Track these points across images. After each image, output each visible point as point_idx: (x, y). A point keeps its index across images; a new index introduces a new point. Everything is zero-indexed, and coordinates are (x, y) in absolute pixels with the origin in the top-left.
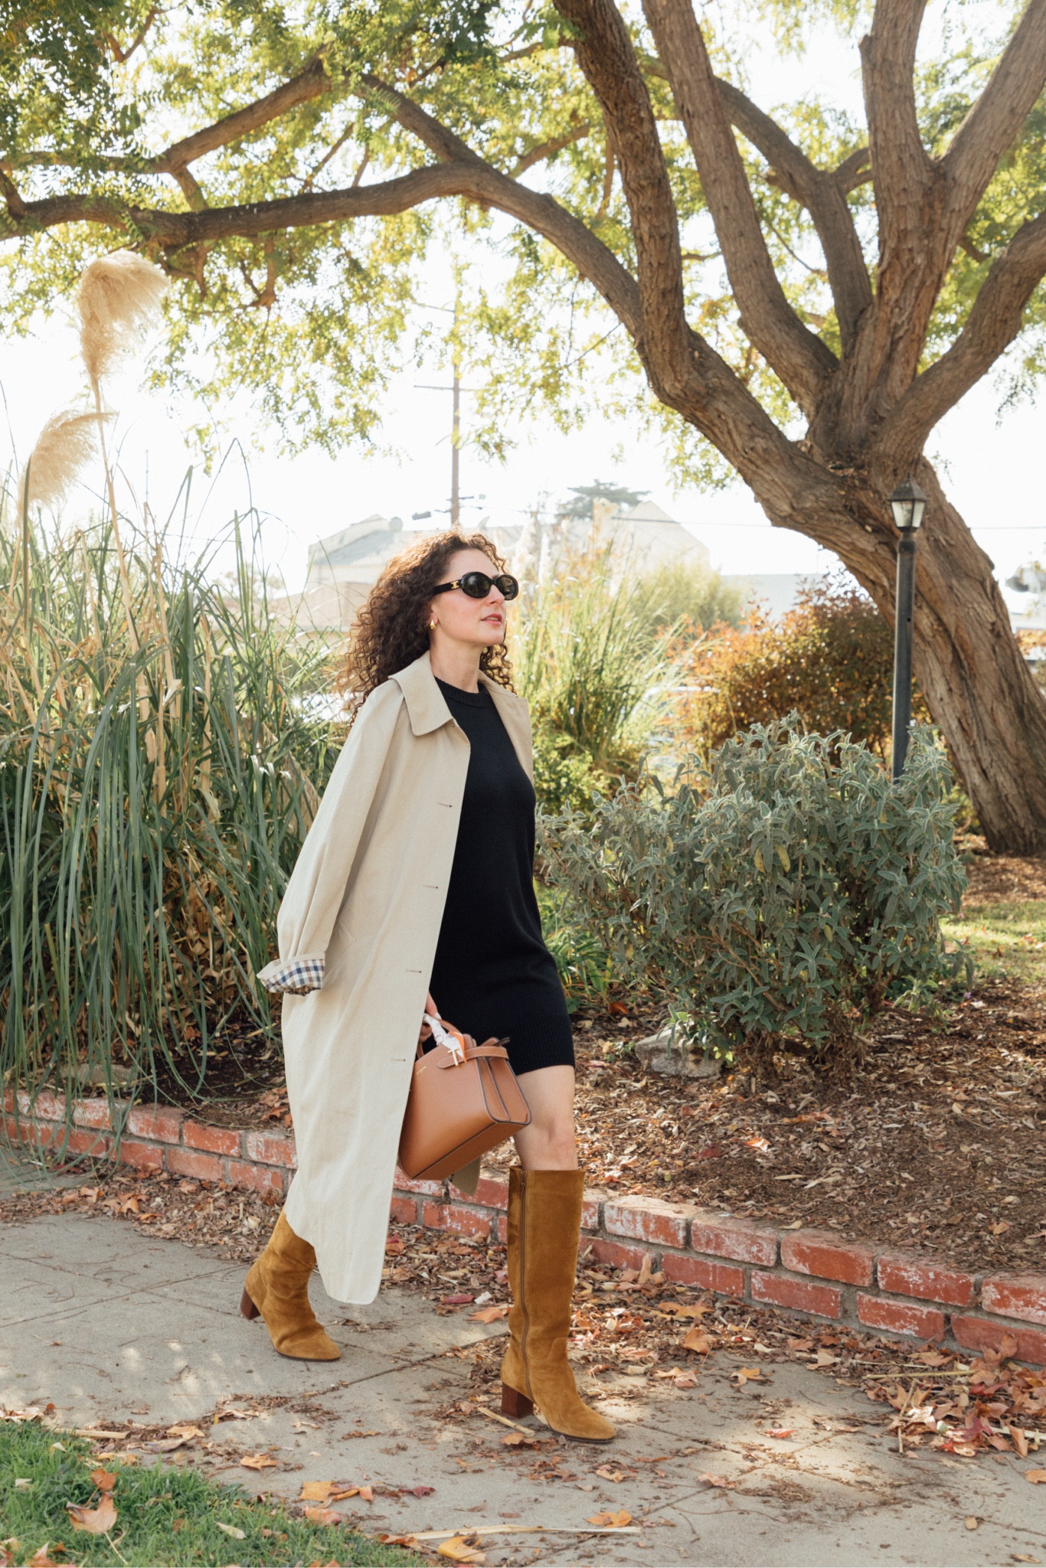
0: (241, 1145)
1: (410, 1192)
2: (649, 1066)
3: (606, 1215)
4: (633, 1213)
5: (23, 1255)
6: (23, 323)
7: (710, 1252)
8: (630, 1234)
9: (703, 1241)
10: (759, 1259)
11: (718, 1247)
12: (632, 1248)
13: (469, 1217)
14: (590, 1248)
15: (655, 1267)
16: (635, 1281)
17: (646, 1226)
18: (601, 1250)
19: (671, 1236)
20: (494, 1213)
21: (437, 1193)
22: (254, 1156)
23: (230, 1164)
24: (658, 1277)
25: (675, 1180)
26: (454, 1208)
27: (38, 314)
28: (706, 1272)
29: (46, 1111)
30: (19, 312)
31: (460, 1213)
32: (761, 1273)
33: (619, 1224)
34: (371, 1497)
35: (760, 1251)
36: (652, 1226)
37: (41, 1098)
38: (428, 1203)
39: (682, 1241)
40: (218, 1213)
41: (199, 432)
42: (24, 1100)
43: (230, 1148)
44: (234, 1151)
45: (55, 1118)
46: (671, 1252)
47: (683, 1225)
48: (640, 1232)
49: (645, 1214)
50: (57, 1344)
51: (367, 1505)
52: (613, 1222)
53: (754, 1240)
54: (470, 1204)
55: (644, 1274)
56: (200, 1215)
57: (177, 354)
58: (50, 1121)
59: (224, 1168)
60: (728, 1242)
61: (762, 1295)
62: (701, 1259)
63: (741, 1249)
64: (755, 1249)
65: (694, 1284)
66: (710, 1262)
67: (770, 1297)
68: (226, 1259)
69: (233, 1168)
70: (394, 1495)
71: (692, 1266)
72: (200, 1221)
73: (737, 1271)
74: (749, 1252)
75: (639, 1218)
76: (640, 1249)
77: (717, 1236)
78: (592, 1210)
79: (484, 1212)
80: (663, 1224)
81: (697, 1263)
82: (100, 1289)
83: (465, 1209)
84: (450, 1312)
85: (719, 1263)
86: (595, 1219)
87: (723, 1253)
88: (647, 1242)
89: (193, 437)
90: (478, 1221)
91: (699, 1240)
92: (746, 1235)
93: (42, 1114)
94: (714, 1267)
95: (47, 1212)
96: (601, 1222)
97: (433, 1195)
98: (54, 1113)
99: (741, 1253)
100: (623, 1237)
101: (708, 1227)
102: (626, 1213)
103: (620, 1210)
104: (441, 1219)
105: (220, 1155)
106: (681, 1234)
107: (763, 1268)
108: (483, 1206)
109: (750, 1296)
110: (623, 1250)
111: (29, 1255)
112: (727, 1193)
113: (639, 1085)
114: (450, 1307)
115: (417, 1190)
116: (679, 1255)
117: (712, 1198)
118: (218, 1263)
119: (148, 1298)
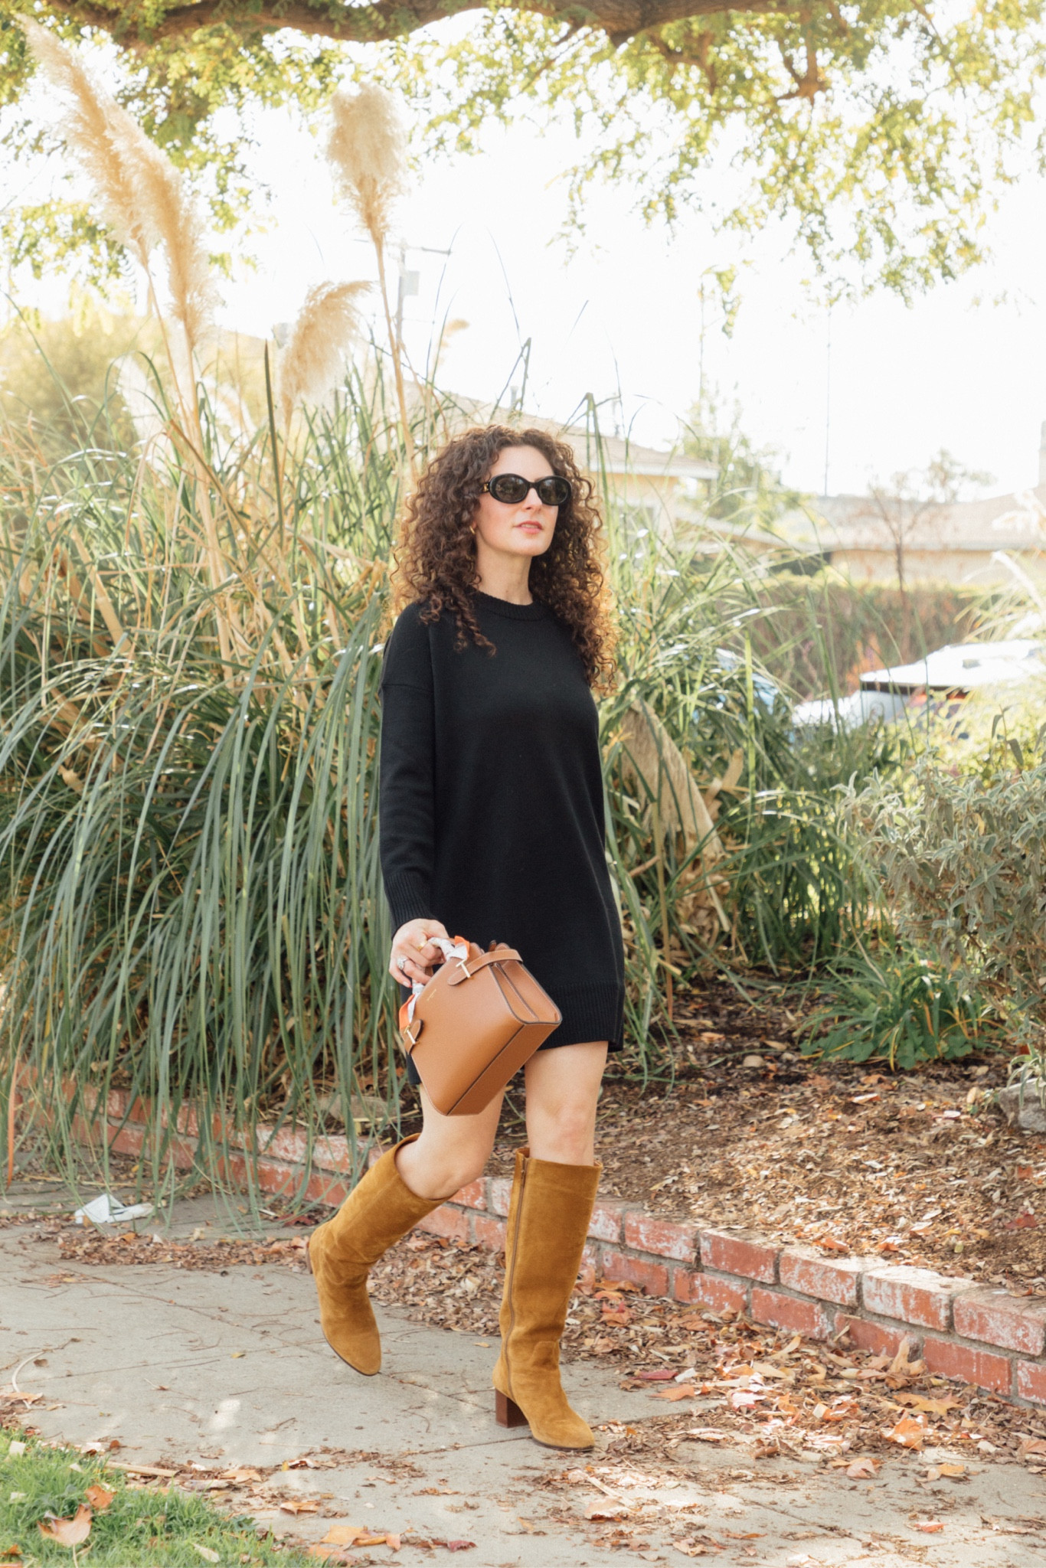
0: (486, 1195)
1: (660, 1256)
2: (1016, 1120)
3: (865, 1288)
4: (892, 1285)
5: (187, 1302)
6: (472, 134)
7: (974, 1336)
8: (890, 1313)
9: (966, 1322)
10: (1025, 1346)
11: (982, 1330)
12: (892, 1330)
13: (722, 1289)
14: (847, 1329)
15: (914, 1354)
16: (885, 1369)
17: (906, 1303)
18: (859, 1331)
19: (932, 1316)
20: (748, 1285)
21: (688, 1259)
22: (499, 1209)
23: (475, 1218)
24: (916, 1366)
25: (966, 1252)
26: (707, 1277)
27: (491, 121)
28: (969, 1361)
29: (286, 1150)
30: (464, 120)
31: (712, 1283)
32: (1027, 1364)
33: (877, 1299)
34: (398, 1546)
35: (1026, 1335)
36: (912, 1302)
37: (281, 1133)
38: (679, 1271)
39: (944, 1323)
40: (433, 1271)
41: (719, 276)
42: (264, 1134)
43: (474, 1198)
44: (478, 1203)
45: (296, 1158)
46: (934, 1336)
47: (945, 1301)
48: (899, 1311)
49: (906, 1287)
50: (163, 1389)
51: (390, 1552)
52: (872, 1296)
53: (1019, 1321)
54: (724, 1272)
55: (900, 1362)
56: (411, 1272)
57: (687, 167)
58: (291, 1162)
59: (469, 1224)
60: (992, 1324)
61: (1028, 1392)
62: (965, 1345)
63: (1005, 1333)
64: (1020, 1333)
65: (956, 1377)
66: (974, 1349)
67: (1038, 1394)
68: (416, 1321)
69: (478, 1224)
70: (425, 1546)
71: (955, 1354)
72: (409, 1280)
73: (1001, 1361)
74: (1015, 1337)
75: (898, 1292)
76: (900, 1332)
77: (980, 1315)
78: (849, 1281)
79: (739, 1282)
80: (924, 1299)
81: (959, 1349)
82: (252, 1341)
83: (718, 1278)
84: (636, 1387)
85: (984, 1351)
86: (853, 1292)
87: (987, 1338)
88: (907, 1323)
89: (711, 282)
90: (731, 1294)
91: (962, 1321)
92: (1011, 1315)
93: (281, 1153)
94: (978, 1355)
95: (244, 1261)
96: (859, 1297)
97: (683, 1261)
98: (295, 1152)
99: (1007, 1340)
100: (885, 1317)
101: (971, 1304)
102: (884, 1286)
103: (879, 1281)
104: (693, 1292)
105: (465, 1208)
106: (943, 1313)
107: (1032, 1358)
108: (735, 1275)
109: (1017, 1394)
110: (882, 1332)
111: (193, 1303)
112: (1016, 1268)
113: (983, 1142)
114: (638, 1382)
115: (667, 1254)
116: (941, 1339)
117: (995, 1273)
118: (405, 1323)
119: (298, 1351)
